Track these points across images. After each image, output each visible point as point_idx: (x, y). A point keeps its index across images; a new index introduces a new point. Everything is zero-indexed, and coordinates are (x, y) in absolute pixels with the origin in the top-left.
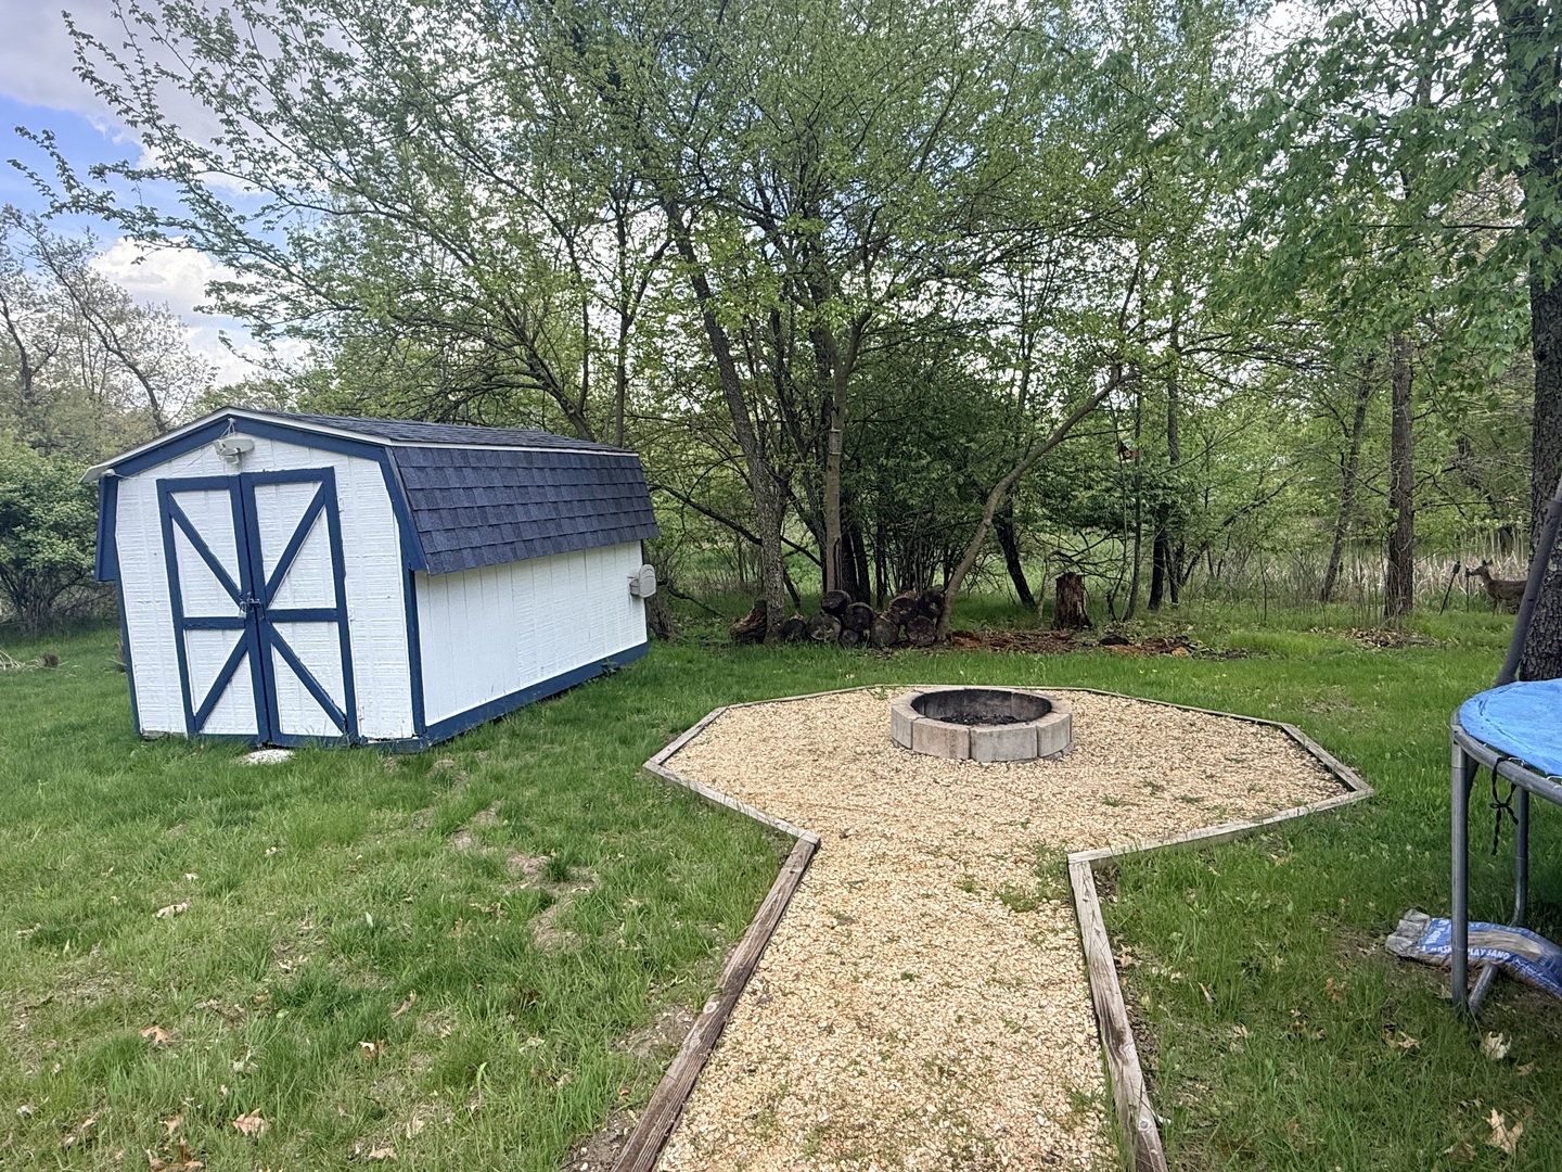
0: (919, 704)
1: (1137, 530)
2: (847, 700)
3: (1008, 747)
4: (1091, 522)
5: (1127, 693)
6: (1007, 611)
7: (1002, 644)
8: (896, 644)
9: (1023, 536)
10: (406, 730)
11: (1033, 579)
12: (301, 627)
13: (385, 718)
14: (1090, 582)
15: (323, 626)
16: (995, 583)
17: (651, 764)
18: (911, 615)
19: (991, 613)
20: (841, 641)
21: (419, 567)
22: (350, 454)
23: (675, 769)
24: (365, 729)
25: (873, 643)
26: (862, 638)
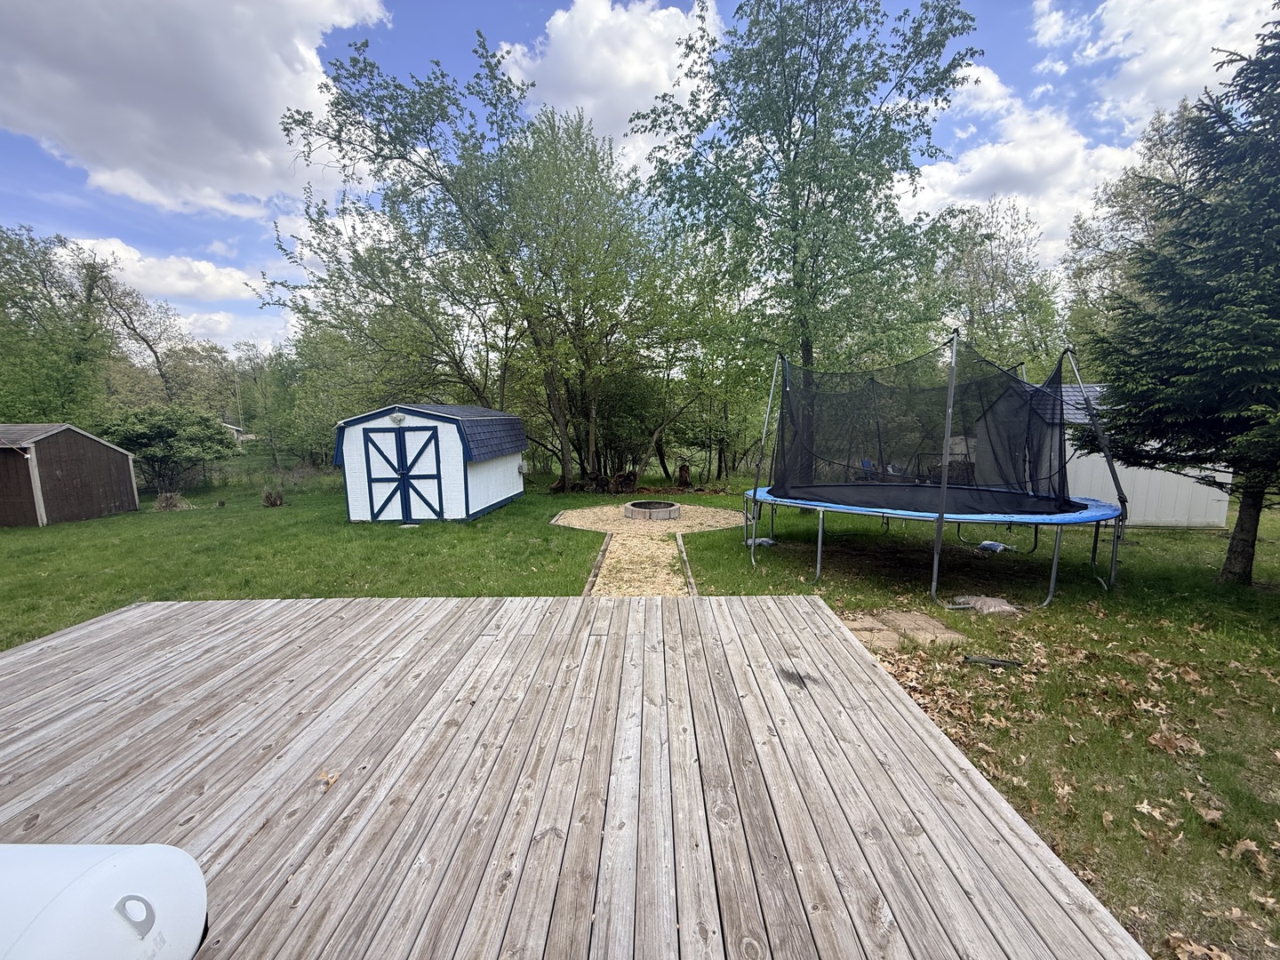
0: (633, 505)
1: (710, 447)
2: (606, 509)
3: (661, 515)
4: (693, 444)
5: (700, 505)
6: (661, 481)
7: (658, 492)
8: (618, 492)
9: (666, 449)
10: (464, 516)
11: (671, 469)
12: (421, 481)
13: (455, 511)
14: (693, 469)
15: (431, 480)
16: (654, 470)
17: (553, 522)
18: (624, 480)
19: (653, 482)
20: (596, 491)
21: (469, 459)
22: (444, 422)
23: (560, 523)
24: (446, 516)
25: (609, 492)
26: (604, 491)
